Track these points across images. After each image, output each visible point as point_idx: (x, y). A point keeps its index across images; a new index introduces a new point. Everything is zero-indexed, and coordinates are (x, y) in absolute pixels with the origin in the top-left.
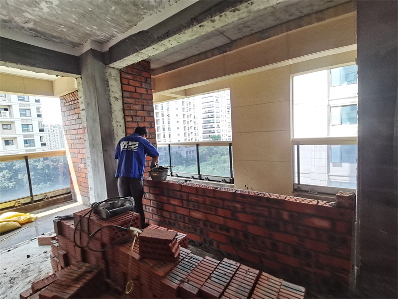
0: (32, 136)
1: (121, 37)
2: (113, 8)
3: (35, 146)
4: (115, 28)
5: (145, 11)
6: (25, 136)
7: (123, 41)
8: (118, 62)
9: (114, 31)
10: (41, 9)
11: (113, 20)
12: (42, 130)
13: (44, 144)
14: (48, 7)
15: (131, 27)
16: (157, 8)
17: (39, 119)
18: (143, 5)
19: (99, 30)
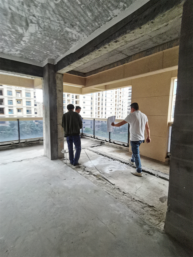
0: (30, 108)
1: (62, 56)
2: (55, 42)
3: (31, 114)
4: (59, 52)
5: (72, 42)
6: (27, 108)
7: (63, 59)
8: (61, 70)
9: (59, 53)
10: (21, 44)
11: (56, 48)
12: (35, 105)
13: (36, 113)
14: (24, 43)
15: (66, 51)
16: (78, 40)
17: (35, 99)
18: (70, 39)
19: (51, 53)
